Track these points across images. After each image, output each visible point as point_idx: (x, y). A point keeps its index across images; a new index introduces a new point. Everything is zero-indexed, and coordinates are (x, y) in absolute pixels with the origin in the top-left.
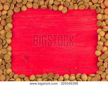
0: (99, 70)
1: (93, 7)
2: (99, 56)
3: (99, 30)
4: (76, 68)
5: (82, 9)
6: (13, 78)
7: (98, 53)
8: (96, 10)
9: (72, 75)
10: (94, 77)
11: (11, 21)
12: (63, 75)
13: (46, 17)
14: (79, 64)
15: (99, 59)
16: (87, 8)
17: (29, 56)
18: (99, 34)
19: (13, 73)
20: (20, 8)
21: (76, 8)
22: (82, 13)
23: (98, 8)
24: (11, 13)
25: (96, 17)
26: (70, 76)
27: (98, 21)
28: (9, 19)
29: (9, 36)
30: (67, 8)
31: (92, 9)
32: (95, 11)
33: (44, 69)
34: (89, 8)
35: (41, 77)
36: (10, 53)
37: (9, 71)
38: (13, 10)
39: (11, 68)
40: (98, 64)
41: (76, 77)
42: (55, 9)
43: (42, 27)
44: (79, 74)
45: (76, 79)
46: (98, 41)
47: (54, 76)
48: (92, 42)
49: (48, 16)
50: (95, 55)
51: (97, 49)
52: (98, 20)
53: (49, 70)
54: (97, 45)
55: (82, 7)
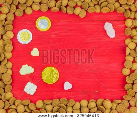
0: (127, 94)
1: (121, 10)
2: (127, 76)
3: (128, 41)
4: (97, 91)
5: (106, 12)
6: (14, 104)
7: (126, 72)
8: (125, 13)
9: (92, 101)
10: (120, 104)
11: (12, 27)
12: (80, 102)
13: (58, 23)
14: (101, 86)
15: (127, 80)
16: (112, 11)
17: (35, 75)
18: (127, 46)
19: (14, 99)
20: (24, 10)
21: (98, 11)
22: (106, 17)
23: (127, 10)
24: (11, 17)
25: (124, 23)
26: (88, 102)
27: (127, 29)
28: (9, 25)
29: (9, 48)
30: (86, 11)
31: (119, 12)
32: (122, 15)
33: (55, 93)
34: (115, 11)
35: (51, 104)
36: (10, 72)
37: (9, 95)
38: (14, 13)
39: (11, 92)
40: (126, 87)
41: (96, 104)
42: (70, 12)
43: (53, 36)
44: (101, 99)
45: (97, 106)
46: (126, 55)
47: (68, 102)
48: (118, 57)
49: (60, 22)
50: (122, 74)
51: (125, 66)
52: (126, 27)
53: (61, 94)
54: (125, 60)
55: (106, 10)
